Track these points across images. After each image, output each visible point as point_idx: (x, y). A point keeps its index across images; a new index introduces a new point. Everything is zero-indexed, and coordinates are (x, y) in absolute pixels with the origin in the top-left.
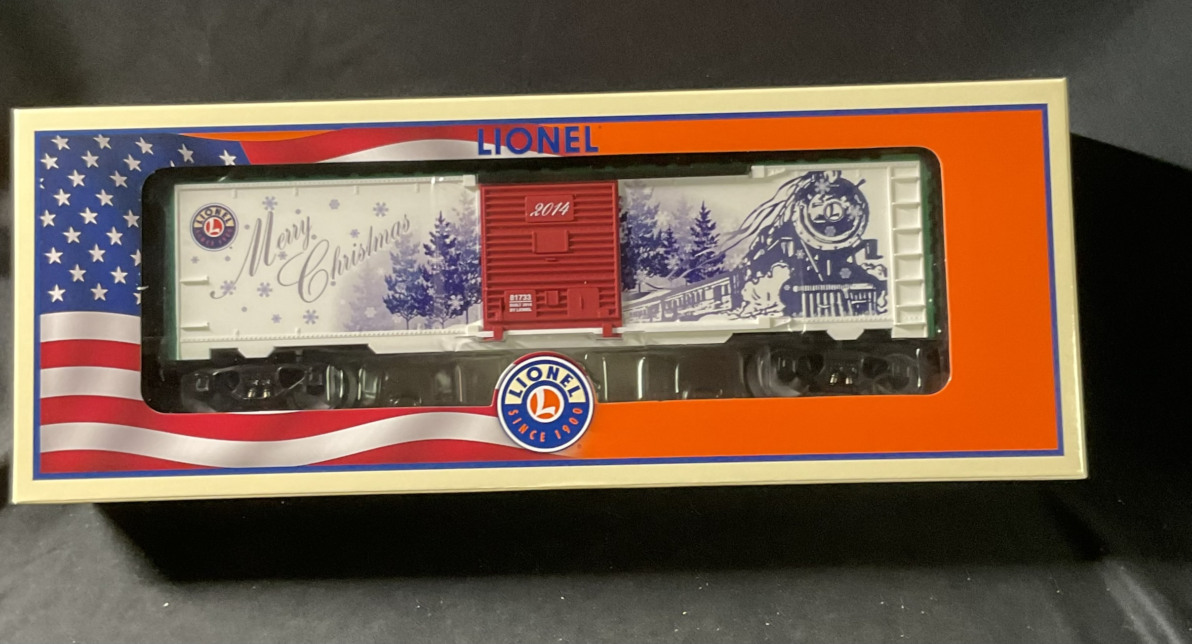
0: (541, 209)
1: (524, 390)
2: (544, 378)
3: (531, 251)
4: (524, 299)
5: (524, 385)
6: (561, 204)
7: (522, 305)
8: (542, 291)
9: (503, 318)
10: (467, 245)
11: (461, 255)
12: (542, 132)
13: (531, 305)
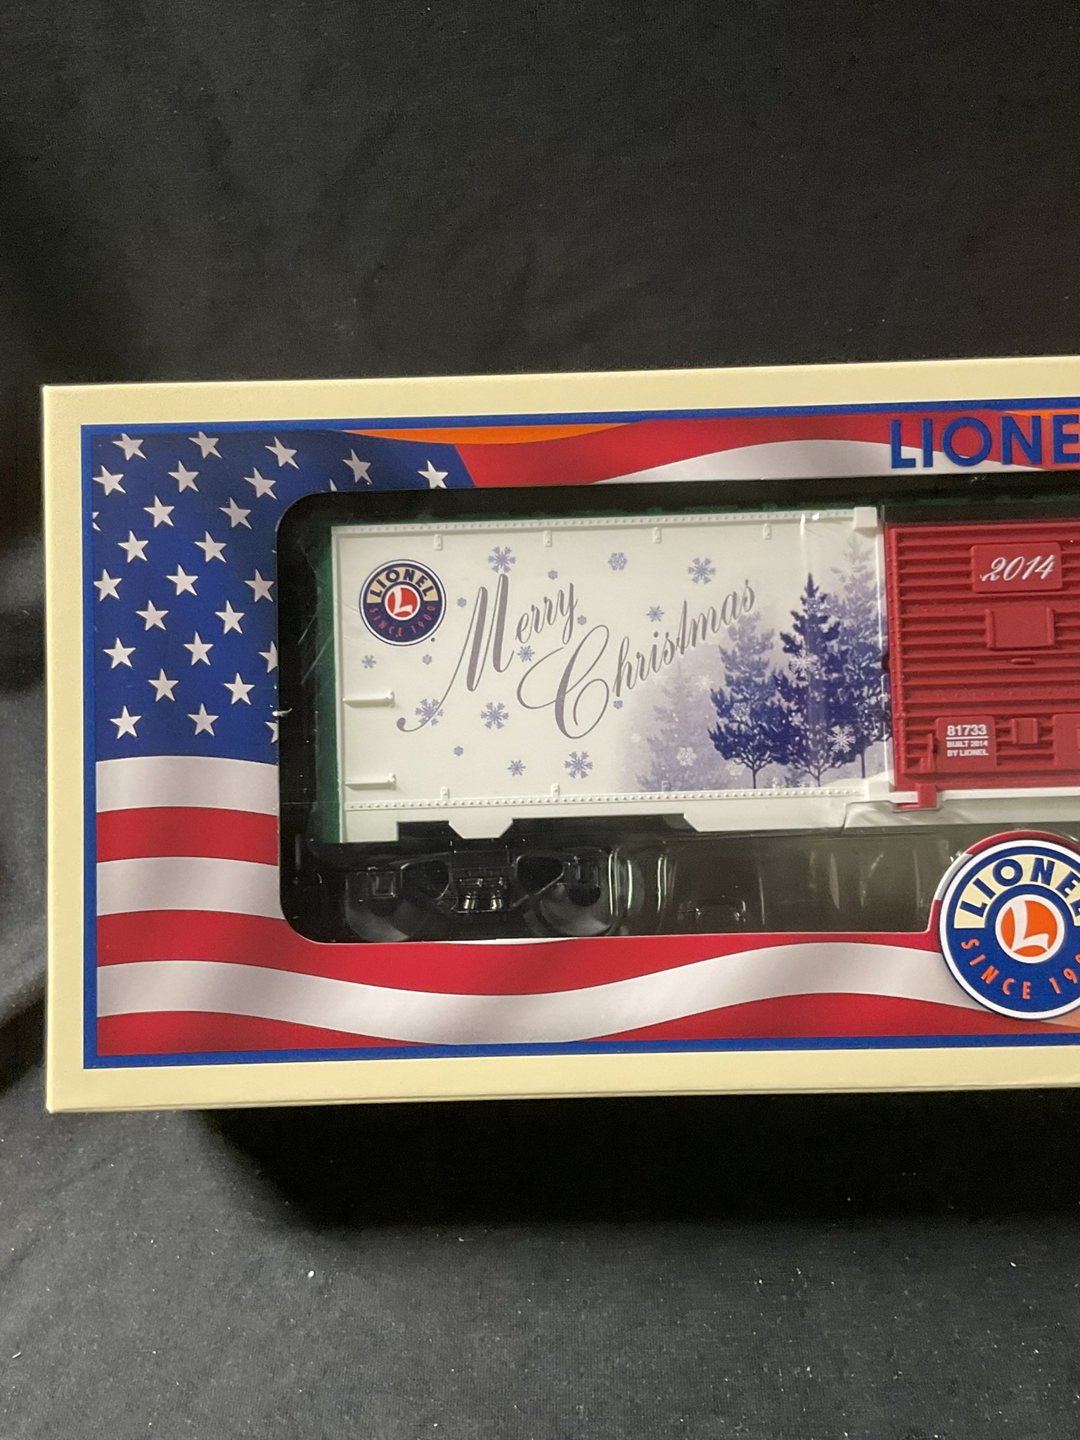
0: (1002, 569)
1: (989, 902)
2: (1026, 880)
3: (983, 646)
4: (972, 733)
5: (990, 893)
6: (1038, 558)
7: (969, 744)
8: (1006, 718)
9: (936, 767)
10: (860, 636)
11: (850, 652)
12: (1011, 426)
13: (986, 743)
